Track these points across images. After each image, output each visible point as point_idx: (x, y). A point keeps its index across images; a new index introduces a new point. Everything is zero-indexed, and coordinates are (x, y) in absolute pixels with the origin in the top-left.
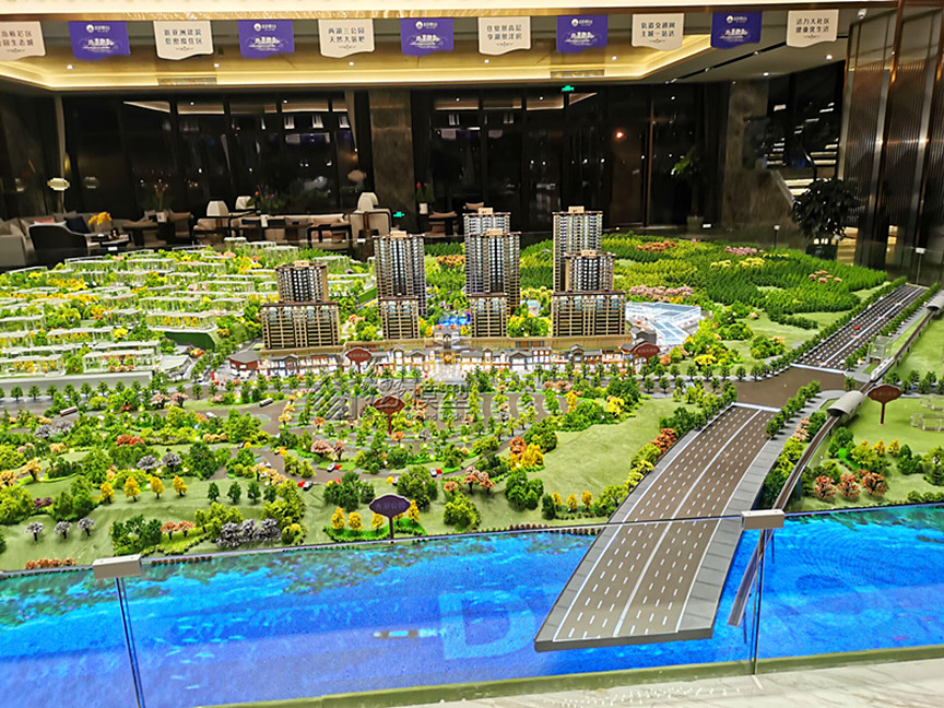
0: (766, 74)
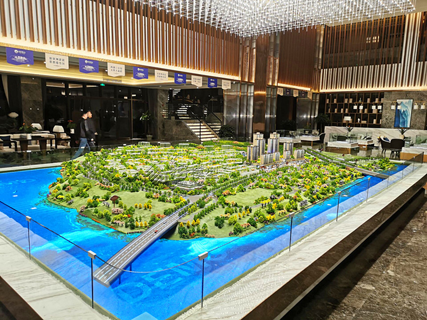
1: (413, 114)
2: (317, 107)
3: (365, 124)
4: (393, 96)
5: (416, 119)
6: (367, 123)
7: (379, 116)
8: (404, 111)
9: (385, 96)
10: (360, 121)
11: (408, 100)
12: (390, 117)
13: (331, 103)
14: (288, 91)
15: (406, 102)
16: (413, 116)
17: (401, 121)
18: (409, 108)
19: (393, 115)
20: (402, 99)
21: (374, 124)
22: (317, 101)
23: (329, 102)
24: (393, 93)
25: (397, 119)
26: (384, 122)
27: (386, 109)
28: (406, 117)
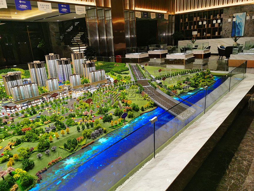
0: (58, 21)
1: (247, 25)
2: (174, 26)
3: (209, 36)
4: (230, 11)
5: (249, 29)
6: (211, 35)
7: (220, 29)
8: (239, 23)
9: (224, 12)
10: (206, 35)
11: (242, 13)
12: (228, 29)
13: (183, 22)
14: (146, 14)
15: (241, 15)
16: (246, 26)
17: (236, 31)
18: (243, 20)
19: (230, 27)
20: (238, 13)
21: (216, 36)
22: (174, 21)
23: (183, 21)
24: (230, 8)
25: (233, 30)
26: (223, 34)
27: (225, 23)
28: (241, 28)
